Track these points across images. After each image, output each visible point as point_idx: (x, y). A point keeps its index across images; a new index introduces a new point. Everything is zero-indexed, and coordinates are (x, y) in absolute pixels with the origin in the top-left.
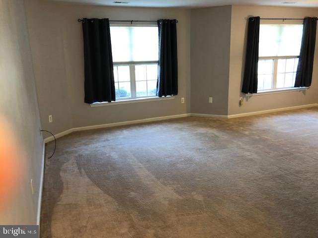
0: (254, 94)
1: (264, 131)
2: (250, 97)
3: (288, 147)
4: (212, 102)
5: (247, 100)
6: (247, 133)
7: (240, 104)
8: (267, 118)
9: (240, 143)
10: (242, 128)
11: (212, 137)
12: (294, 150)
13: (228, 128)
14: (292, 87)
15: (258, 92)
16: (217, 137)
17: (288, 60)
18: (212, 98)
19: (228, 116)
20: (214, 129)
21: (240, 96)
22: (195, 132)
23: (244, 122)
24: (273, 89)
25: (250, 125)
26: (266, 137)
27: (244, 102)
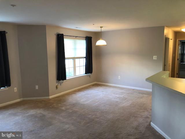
0: (65, 81)
1: (74, 105)
2: (62, 82)
3: (90, 115)
4: (38, 89)
5: (61, 85)
6: (63, 108)
7: (57, 88)
8: (74, 95)
9: (61, 118)
10: (60, 105)
11: (40, 116)
12: (94, 117)
13: (51, 107)
14: (84, 74)
15: (67, 79)
16: (44, 116)
17: (80, 59)
18: (37, 86)
19: (50, 97)
20: (41, 109)
21: (56, 83)
22: (27, 115)
23: (60, 100)
24: (75, 76)
25: (65, 101)
26: (76, 110)
27: (59, 86)
